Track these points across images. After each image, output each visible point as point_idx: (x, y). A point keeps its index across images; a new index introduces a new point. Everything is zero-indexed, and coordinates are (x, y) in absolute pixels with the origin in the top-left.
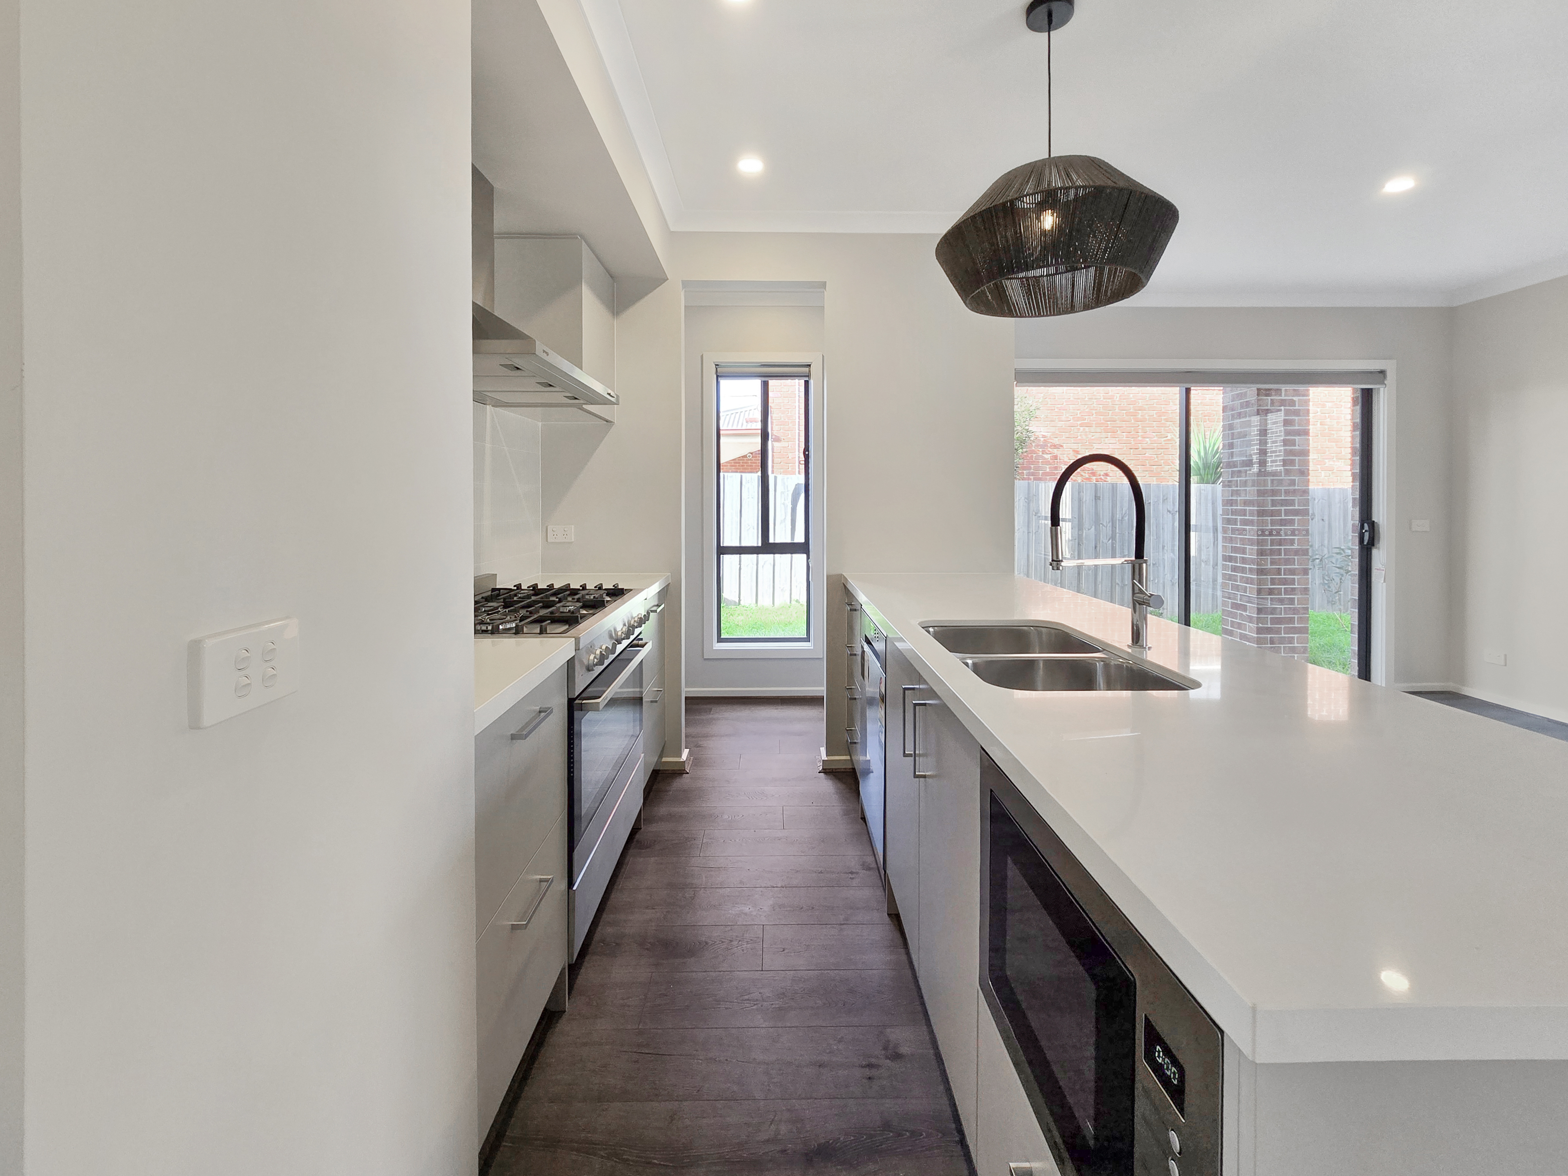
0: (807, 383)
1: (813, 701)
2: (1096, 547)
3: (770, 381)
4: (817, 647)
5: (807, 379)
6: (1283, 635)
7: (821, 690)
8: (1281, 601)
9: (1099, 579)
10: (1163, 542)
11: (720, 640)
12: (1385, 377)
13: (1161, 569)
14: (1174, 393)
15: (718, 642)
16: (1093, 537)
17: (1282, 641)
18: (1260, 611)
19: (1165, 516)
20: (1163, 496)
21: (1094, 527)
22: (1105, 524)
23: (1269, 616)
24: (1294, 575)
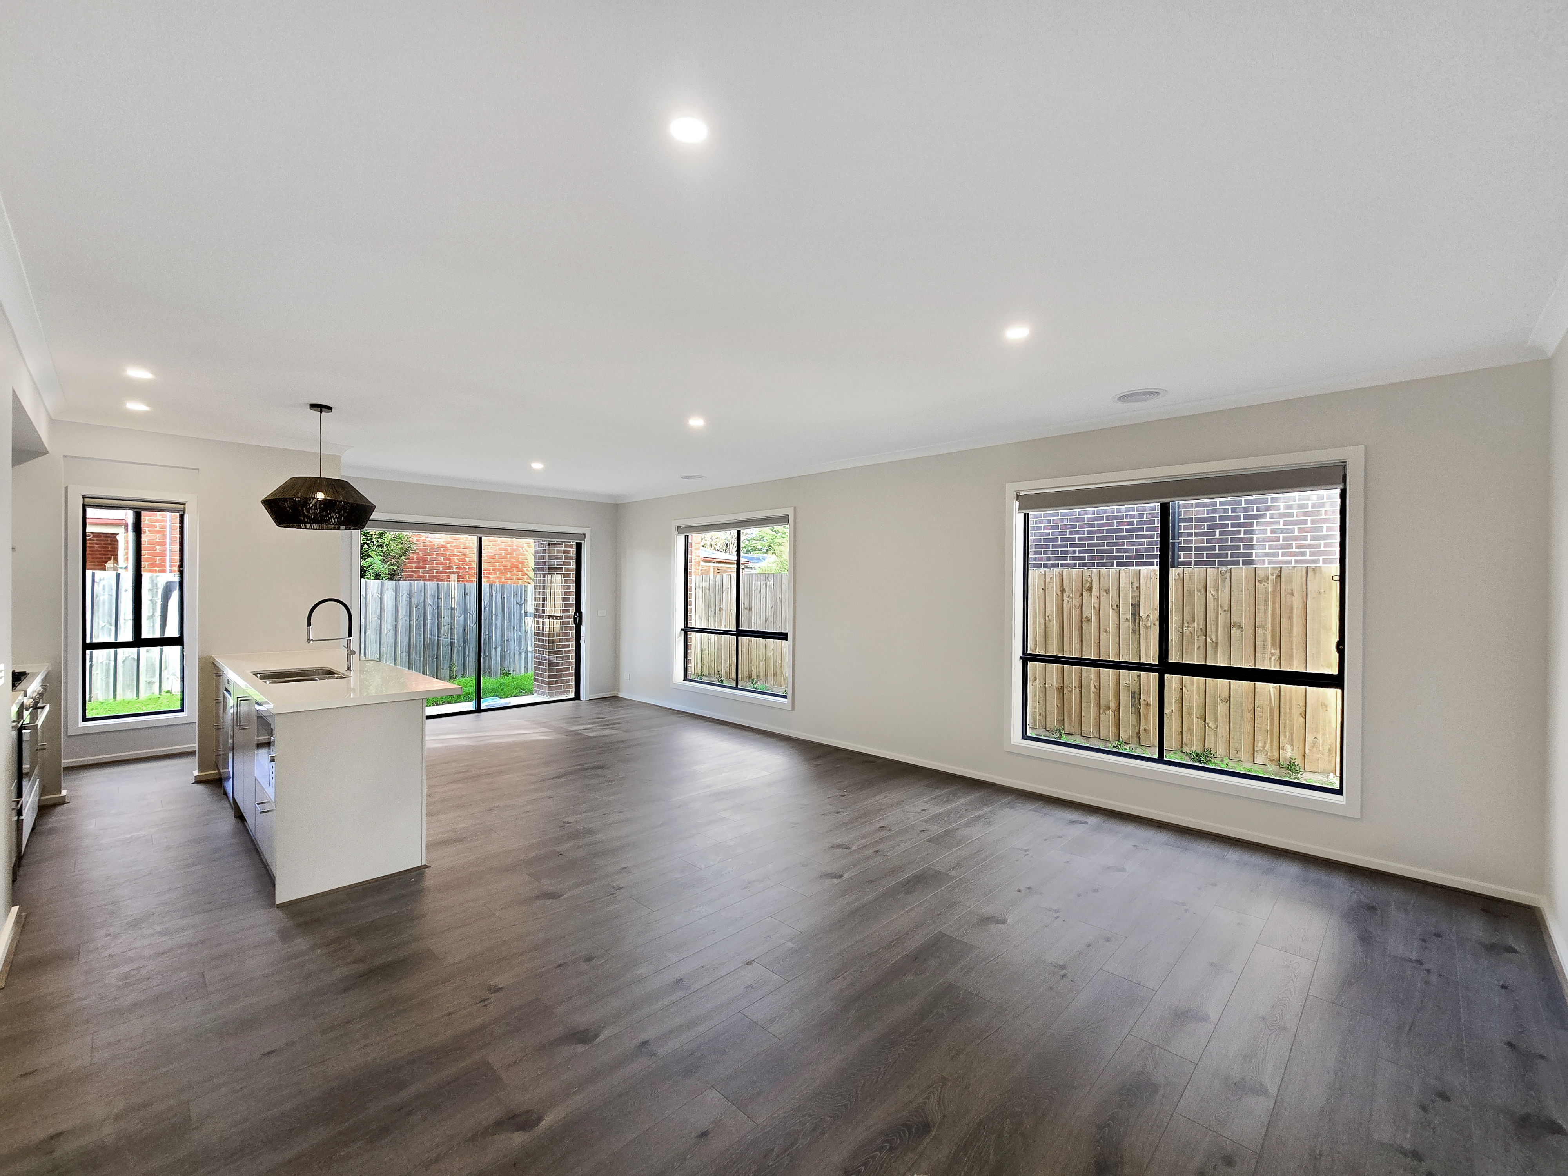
0: (182, 517)
1: (190, 754)
2: (464, 630)
3: (142, 512)
4: (191, 713)
5: (182, 513)
6: (563, 678)
7: (195, 746)
8: (562, 658)
9: (467, 653)
10: (514, 624)
11: (85, 719)
12: (585, 537)
13: (512, 643)
14: (472, 540)
15: (83, 721)
16: (462, 622)
17: (562, 681)
18: (550, 665)
19: (515, 606)
20: (514, 593)
21: (463, 615)
22: (471, 613)
23: (555, 668)
24: (569, 642)
